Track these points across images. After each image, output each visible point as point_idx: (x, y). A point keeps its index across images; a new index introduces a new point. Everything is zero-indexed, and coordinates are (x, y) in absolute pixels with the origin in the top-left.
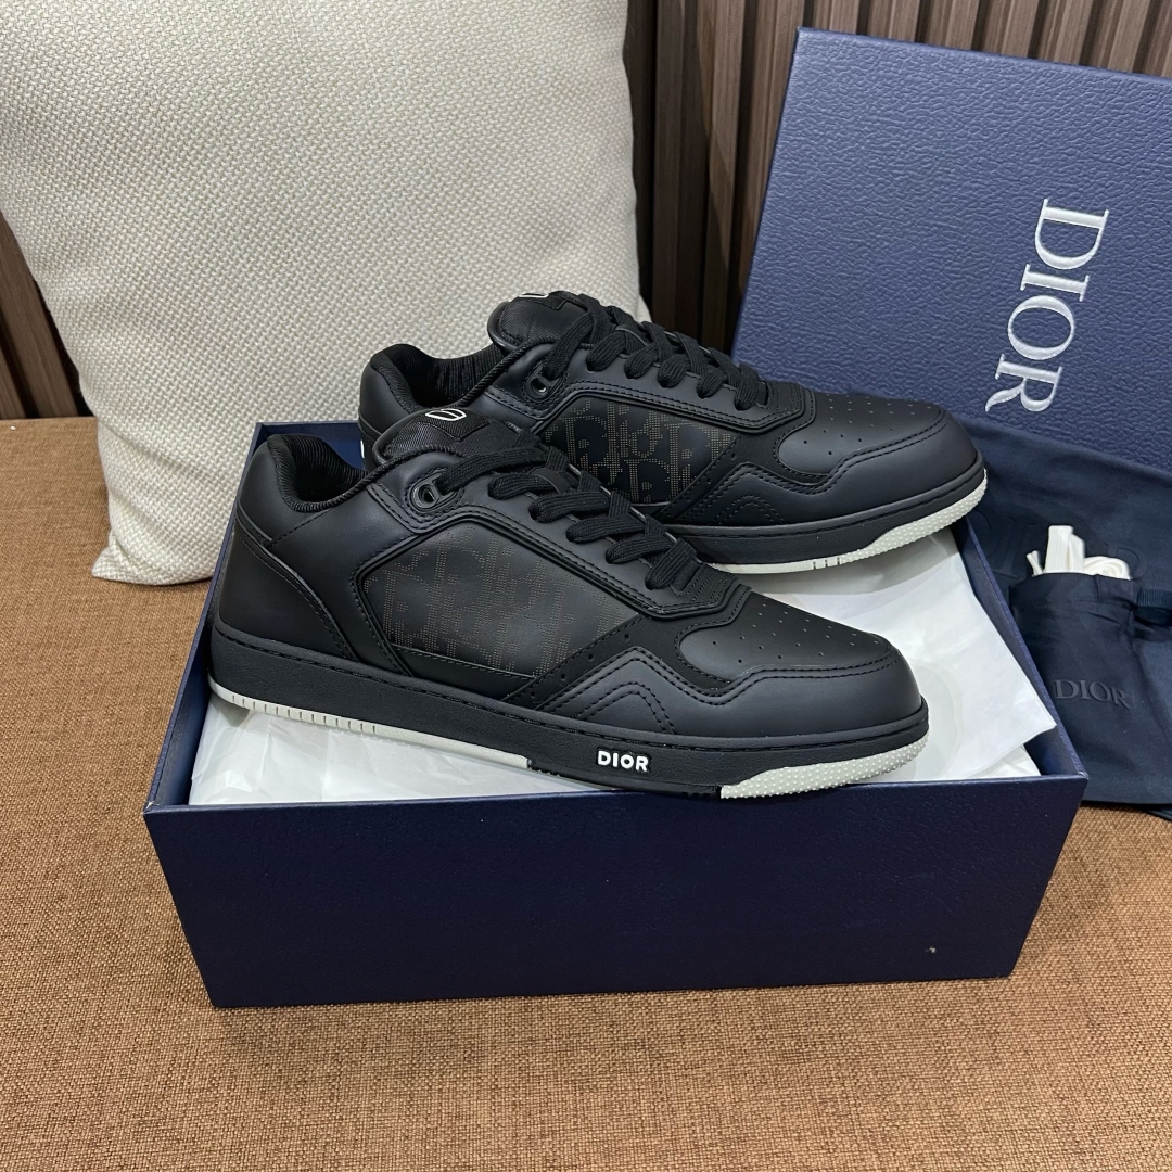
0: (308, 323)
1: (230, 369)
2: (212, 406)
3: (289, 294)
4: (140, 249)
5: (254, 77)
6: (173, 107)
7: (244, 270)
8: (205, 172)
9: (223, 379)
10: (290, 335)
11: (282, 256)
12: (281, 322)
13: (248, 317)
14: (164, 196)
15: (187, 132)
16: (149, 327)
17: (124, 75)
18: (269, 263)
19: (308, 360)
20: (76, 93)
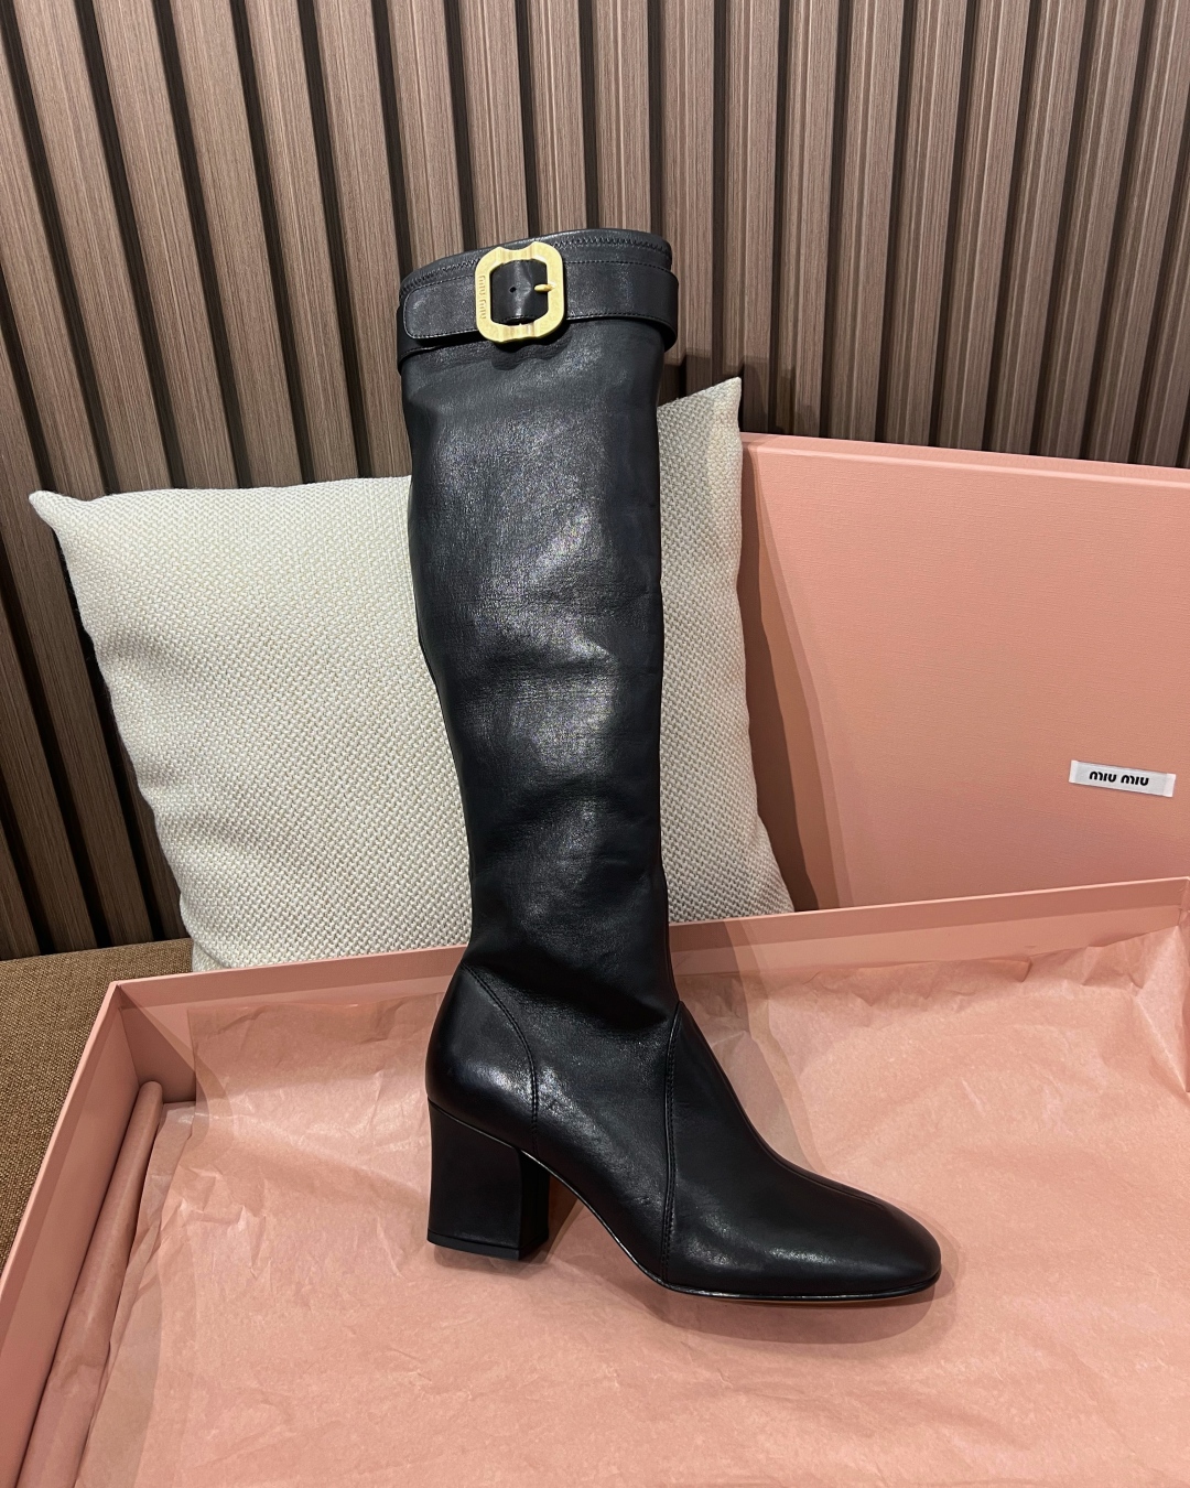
0: (404, 845)
1: (324, 889)
2: (303, 926)
3: (387, 815)
4: (241, 768)
5: (363, 610)
6: (283, 636)
7: (342, 791)
8: (309, 697)
9: (316, 898)
10: (386, 856)
11: (382, 778)
12: (377, 843)
13: (344, 837)
14: (269, 718)
15: (295, 659)
16: (246, 844)
17: (241, 607)
18: (368, 784)
19: (403, 882)
20: (195, 623)
